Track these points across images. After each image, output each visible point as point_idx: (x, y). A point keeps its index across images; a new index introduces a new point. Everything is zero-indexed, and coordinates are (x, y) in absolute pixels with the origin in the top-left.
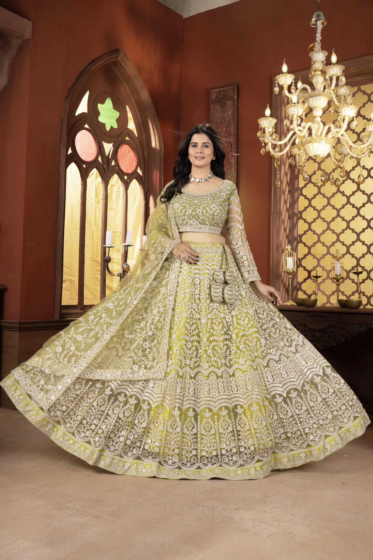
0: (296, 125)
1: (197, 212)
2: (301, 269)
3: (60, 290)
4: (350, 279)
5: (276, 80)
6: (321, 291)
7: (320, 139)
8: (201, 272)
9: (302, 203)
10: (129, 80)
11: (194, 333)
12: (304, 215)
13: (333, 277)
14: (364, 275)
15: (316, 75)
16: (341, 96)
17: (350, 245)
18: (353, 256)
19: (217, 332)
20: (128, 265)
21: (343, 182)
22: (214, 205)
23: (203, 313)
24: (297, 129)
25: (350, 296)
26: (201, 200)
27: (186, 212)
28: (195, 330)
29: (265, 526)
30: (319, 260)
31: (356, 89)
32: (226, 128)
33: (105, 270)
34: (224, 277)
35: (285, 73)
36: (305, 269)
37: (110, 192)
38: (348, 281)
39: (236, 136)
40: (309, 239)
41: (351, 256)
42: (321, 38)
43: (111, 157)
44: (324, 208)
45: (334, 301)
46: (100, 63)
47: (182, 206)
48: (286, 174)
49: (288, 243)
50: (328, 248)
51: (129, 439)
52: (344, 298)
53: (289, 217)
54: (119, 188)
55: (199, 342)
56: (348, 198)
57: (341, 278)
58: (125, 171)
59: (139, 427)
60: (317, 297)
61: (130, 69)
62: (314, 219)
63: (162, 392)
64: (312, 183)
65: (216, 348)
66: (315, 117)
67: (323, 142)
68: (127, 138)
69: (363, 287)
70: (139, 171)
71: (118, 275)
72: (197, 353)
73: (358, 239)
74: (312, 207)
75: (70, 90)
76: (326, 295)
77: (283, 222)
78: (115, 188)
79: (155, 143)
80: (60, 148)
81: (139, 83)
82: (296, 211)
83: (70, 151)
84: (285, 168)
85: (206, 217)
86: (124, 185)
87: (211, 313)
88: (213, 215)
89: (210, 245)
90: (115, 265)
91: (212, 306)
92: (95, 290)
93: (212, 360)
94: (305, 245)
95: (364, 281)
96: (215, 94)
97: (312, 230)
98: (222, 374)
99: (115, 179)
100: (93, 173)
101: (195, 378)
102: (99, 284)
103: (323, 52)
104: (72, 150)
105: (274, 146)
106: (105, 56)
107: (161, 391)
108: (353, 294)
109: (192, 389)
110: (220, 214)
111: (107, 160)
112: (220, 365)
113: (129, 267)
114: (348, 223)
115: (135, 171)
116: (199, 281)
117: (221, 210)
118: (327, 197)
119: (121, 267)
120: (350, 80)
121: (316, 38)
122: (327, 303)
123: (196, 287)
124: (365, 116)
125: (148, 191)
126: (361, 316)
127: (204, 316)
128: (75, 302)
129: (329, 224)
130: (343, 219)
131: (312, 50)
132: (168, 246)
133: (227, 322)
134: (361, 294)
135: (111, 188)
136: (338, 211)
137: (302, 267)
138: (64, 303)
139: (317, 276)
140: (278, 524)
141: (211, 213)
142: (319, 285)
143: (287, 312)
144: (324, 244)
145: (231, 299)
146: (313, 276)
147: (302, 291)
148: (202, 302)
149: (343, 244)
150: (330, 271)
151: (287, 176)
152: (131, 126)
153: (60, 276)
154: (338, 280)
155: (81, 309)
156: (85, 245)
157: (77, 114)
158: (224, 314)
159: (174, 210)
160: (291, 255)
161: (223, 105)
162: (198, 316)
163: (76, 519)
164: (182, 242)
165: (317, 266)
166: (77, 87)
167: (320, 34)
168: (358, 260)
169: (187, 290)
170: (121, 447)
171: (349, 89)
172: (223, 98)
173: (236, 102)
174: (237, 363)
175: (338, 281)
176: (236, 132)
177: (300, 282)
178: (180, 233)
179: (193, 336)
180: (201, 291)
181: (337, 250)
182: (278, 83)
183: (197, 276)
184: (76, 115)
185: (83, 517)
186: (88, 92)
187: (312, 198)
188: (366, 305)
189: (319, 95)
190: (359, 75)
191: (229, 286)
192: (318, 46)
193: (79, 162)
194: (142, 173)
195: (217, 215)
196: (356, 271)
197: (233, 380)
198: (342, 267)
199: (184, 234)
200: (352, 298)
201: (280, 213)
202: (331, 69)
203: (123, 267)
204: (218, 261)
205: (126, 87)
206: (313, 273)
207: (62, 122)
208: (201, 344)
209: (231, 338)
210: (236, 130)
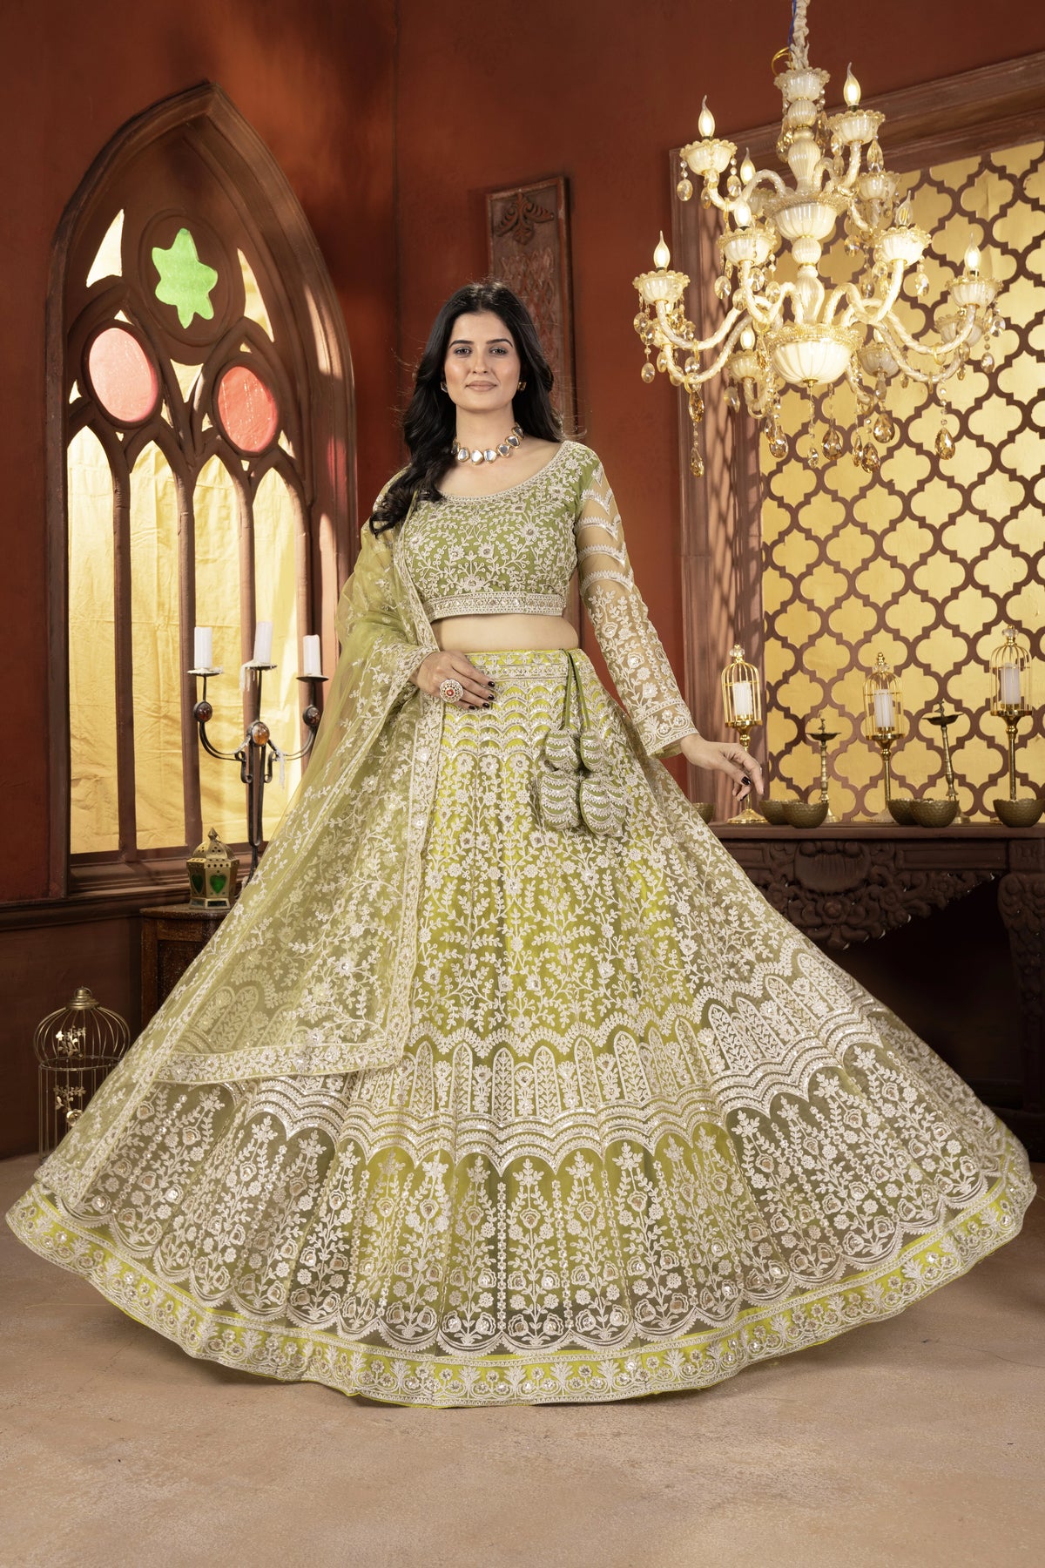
0: (750, 292)
1: (481, 554)
2: (775, 716)
3: (63, 809)
4: (921, 738)
5: (681, 159)
6: (837, 778)
7: (820, 331)
8: (501, 740)
9: (771, 520)
10: (242, 174)
11: (484, 924)
12: (779, 555)
13: (870, 734)
14: (962, 725)
15: (797, 142)
16: (870, 201)
17: (918, 639)
18: (927, 670)
19: (556, 918)
20: (265, 727)
21: (890, 453)
22: (530, 526)
23: (509, 863)
24: (753, 302)
25: (924, 787)
26: (491, 514)
27: (446, 556)
28: (486, 915)
29: (702, 1480)
30: (827, 687)
31: (914, 176)
32: (537, 306)
33: (195, 743)
34: (578, 754)
35: (708, 138)
36: (787, 713)
37: (201, 510)
38: (916, 746)
39: (567, 329)
40: (796, 625)
41: (921, 670)
42: (807, 31)
43: (199, 406)
44: (836, 531)
45: (876, 803)
46: (153, 127)
47: (434, 539)
48: (721, 437)
49: (736, 641)
50: (854, 649)
51: (305, 1267)
52: (907, 796)
53: (735, 563)
54: (226, 497)
55: (500, 952)
56: (907, 499)
57: (894, 737)
58: (242, 445)
59: (330, 1227)
60: (827, 797)
61: (244, 140)
62: (808, 566)
63: (392, 1109)
64: (799, 459)
65: (551, 967)
66: (801, 266)
67: (828, 340)
68: (244, 348)
69: (959, 762)
70: (284, 444)
71: (236, 755)
72: (496, 986)
73: (940, 620)
74: (801, 530)
75: (67, 210)
76: (853, 788)
77: (719, 579)
78: (215, 498)
79: (327, 358)
80: (45, 385)
81: (272, 182)
82: (754, 543)
83: (75, 394)
84: (717, 420)
85: (509, 566)
86: (240, 489)
87: (534, 862)
88: (531, 557)
89: (527, 655)
90: (224, 725)
91: (538, 841)
92: (169, 803)
93: (540, 1006)
94: (785, 642)
95: (961, 743)
96: (499, 206)
97: (802, 599)
98: (572, 1049)
99: (214, 471)
100: (148, 454)
101: (489, 1062)
102: (179, 785)
103: (817, 74)
104: (80, 390)
105: (682, 356)
106: (168, 104)
107: (391, 1104)
108: (932, 781)
109: (481, 1097)
110: (553, 552)
111: (187, 415)
112: (564, 1020)
113: (268, 732)
114: (909, 573)
115: (273, 444)
116: (494, 767)
117: (552, 539)
118: (843, 501)
119: (242, 732)
120: (897, 152)
121: (792, 31)
122: (855, 813)
123: (486, 783)
124: (945, 256)
125: (313, 501)
126: (958, 846)
127: (512, 873)
128: (111, 843)
129: (851, 578)
130: (894, 562)
131: (782, 66)
132: (402, 666)
133: (585, 887)
134: (956, 781)
135: (203, 497)
136: (879, 539)
137: (780, 708)
138: (77, 847)
139: (824, 735)
140: (741, 1473)
141: (523, 550)
142: (830, 760)
143: (740, 845)
144: (840, 639)
145: (604, 819)
146: (813, 735)
147: (782, 779)
148: (505, 829)
149: (897, 636)
150: (862, 716)
151: (723, 441)
152: (256, 309)
153: (62, 769)
154: (885, 743)
155: (129, 862)
156: (134, 672)
157: (90, 282)
158: (576, 863)
159: (411, 554)
160: (744, 675)
161: (526, 237)
162: (494, 874)
163: (143, 1491)
164: (442, 649)
165: (822, 706)
166: (86, 203)
167: (805, 21)
168: (943, 681)
169: (459, 792)
170: (284, 1296)
171: (894, 180)
172: (525, 218)
173: (564, 227)
174: (618, 1011)
175: (886, 745)
176: (568, 317)
177: (775, 754)
178: (436, 622)
179: (481, 933)
180: (504, 796)
181: (880, 655)
182: (688, 169)
183: (489, 750)
184: (89, 285)
185: (163, 1484)
186: (121, 215)
187: (801, 505)
188: (972, 812)
189: (811, 200)
190: (921, 135)
191: (595, 779)
192: (799, 54)
193: (104, 425)
194: (294, 449)
195: (544, 556)
196: (939, 715)
197: (606, 1063)
198: (897, 705)
199: (445, 624)
200: (928, 794)
201: (708, 553)
202: (845, 125)
203: (248, 734)
204: (552, 703)
205: (235, 194)
206: (813, 727)
207: (46, 306)
208: (506, 960)
209: (599, 933)
210: (567, 310)
